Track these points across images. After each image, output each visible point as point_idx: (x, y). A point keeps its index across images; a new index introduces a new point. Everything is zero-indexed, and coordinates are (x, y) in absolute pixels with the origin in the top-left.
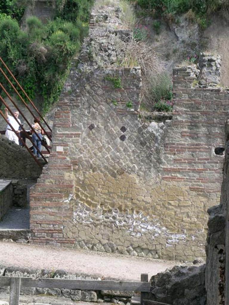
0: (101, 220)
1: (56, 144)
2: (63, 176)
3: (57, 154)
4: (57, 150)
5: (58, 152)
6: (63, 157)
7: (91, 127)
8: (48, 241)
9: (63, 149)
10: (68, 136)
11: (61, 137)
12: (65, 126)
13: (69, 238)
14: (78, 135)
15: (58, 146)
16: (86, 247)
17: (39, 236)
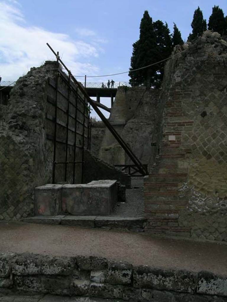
0: (218, 208)
1: (168, 134)
2: (176, 165)
3: (169, 143)
4: (170, 139)
5: (170, 141)
6: (176, 145)
7: (204, 114)
8: (164, 230)
9: (175, 138)
10: (180, 124)
11: (173, 126)
12: (176, 115)
13: (184, 226)
14: (190, 123)
15: (170, 135)
16: (202, 236)
17: (154, 225)
